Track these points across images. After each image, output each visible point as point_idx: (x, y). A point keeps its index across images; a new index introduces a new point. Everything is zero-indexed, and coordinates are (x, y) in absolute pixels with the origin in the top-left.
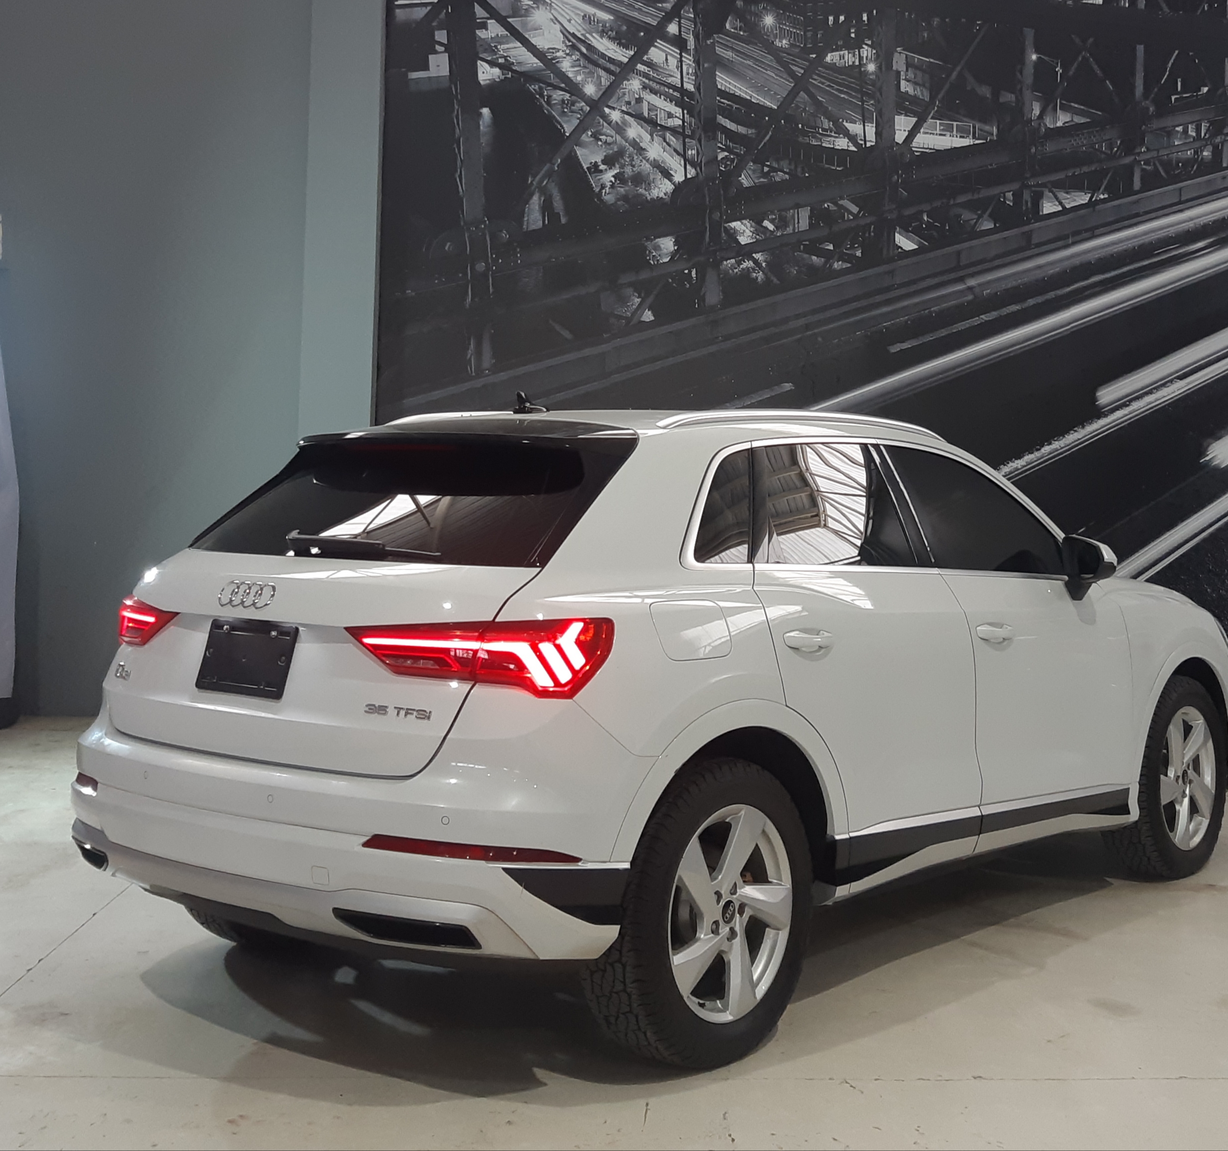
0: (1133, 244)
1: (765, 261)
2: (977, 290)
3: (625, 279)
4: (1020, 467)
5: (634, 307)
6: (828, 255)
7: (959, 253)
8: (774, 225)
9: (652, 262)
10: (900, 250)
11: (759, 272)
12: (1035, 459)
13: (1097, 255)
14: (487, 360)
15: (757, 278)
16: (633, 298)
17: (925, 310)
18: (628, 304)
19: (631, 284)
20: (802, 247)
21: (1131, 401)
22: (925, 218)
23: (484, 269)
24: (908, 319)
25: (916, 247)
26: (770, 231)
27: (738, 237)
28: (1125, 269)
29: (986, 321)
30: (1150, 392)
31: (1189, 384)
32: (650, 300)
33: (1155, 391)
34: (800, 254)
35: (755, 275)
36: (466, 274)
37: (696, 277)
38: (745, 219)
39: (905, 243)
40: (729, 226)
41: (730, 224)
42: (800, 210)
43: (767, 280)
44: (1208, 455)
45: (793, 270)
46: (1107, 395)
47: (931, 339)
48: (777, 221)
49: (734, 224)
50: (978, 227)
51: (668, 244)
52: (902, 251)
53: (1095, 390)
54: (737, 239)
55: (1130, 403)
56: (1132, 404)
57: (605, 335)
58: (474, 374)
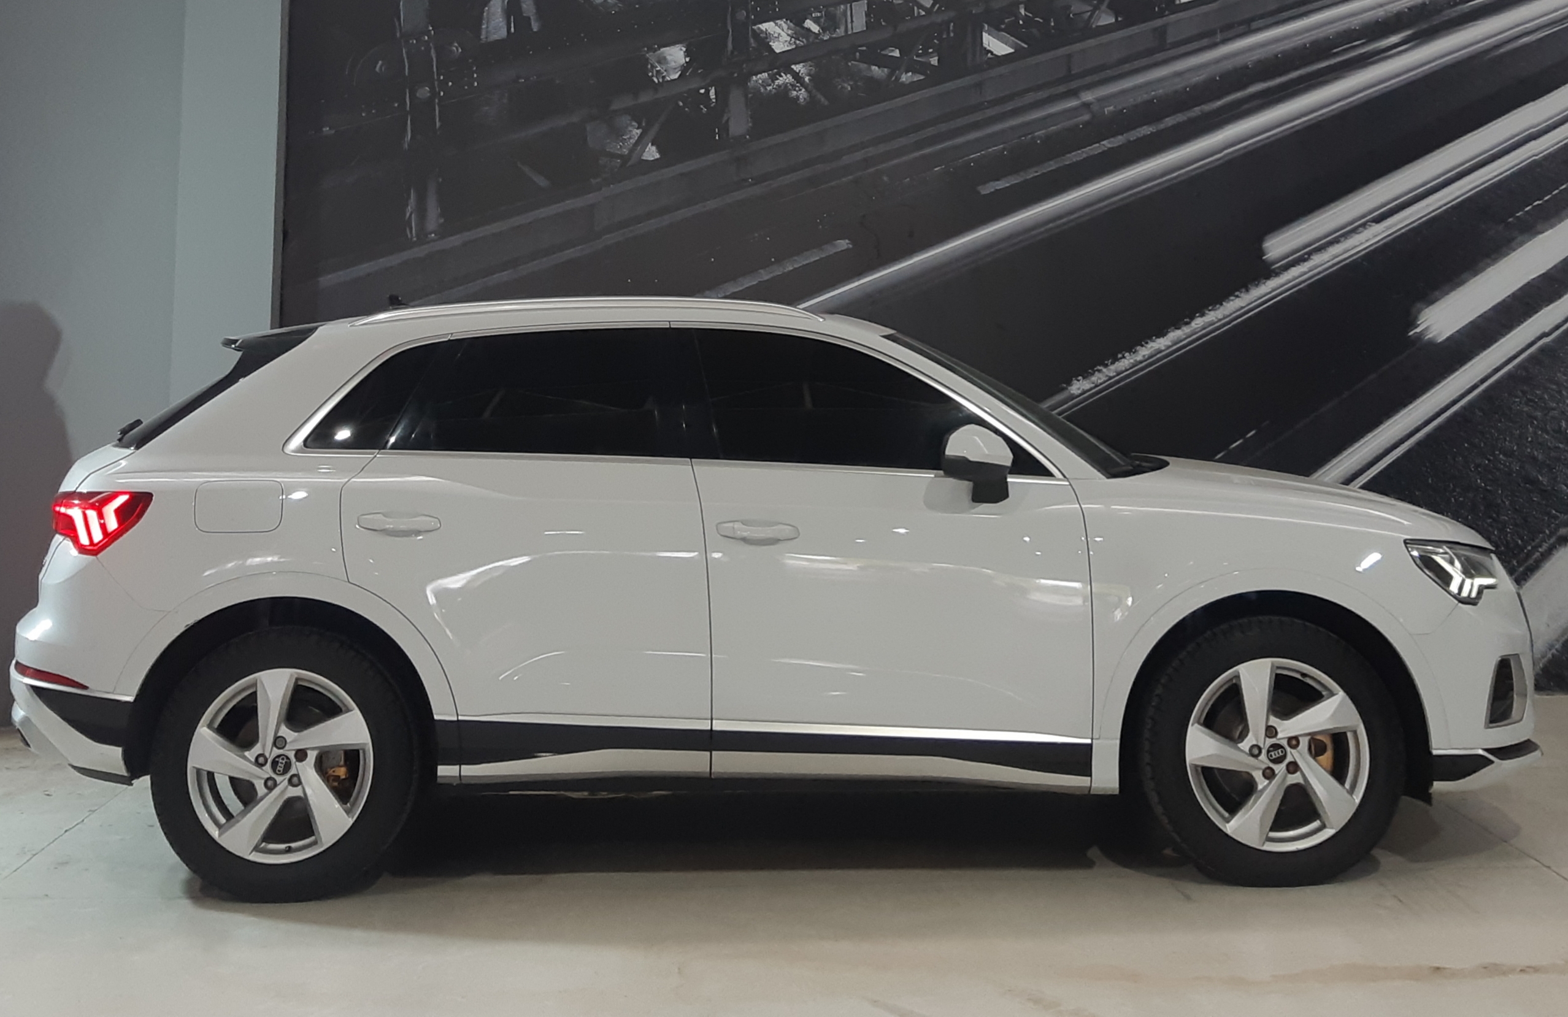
0: (1303, 41)
1: (809, 75)
2: (1095, 108)
3: (620, 103)
4: (1163, 348)
5: (632, 141)
6: (894, 66)
7: (1069, 56)
8: (819, 25)
9: (656, 80)
10: (989, 55)
11: (800, 90)
12: (1184, 337)
13: (1256, 56)
14: (433, 221)
15: (798, 97)
16: (630, 129)
17: (1025, 136)
18: (625, 137)
19: (627, 111)
20: (858, 54)
21: (1310, 254)
22: (1022, 11)
23: (429, 94)
24: (1004, 149)
25: (1012, 50)
26: (814, 33)
27: (771, 43)
28: (1294, 75)
29: (1110, 148)
30: (1336, 241)
31: (1388, 228)
32: (654, 130)
33: (1342, 239)
34: (855, 63)
35: (795, 93)
36: (403, 104)
37: (716, 98)
38: (781, 19)
39: (996, 45)
40: (759, 28)
41: (760, 26)
42: (853, 4)
43: (812, 100)
44: (1419, 325)
45: (846, 85)
46: (1277, 246)
47: (1036, 175)
48: (822, 20)
49: (764, 26)
50: (1093, 22)
51: (676, 55)
52: (991, 56)
53: (1260, 239)
54: (770, 46)
55: (1309, 256)
56: (1312, 257)
57: (593, 181)
58: (415, 239)
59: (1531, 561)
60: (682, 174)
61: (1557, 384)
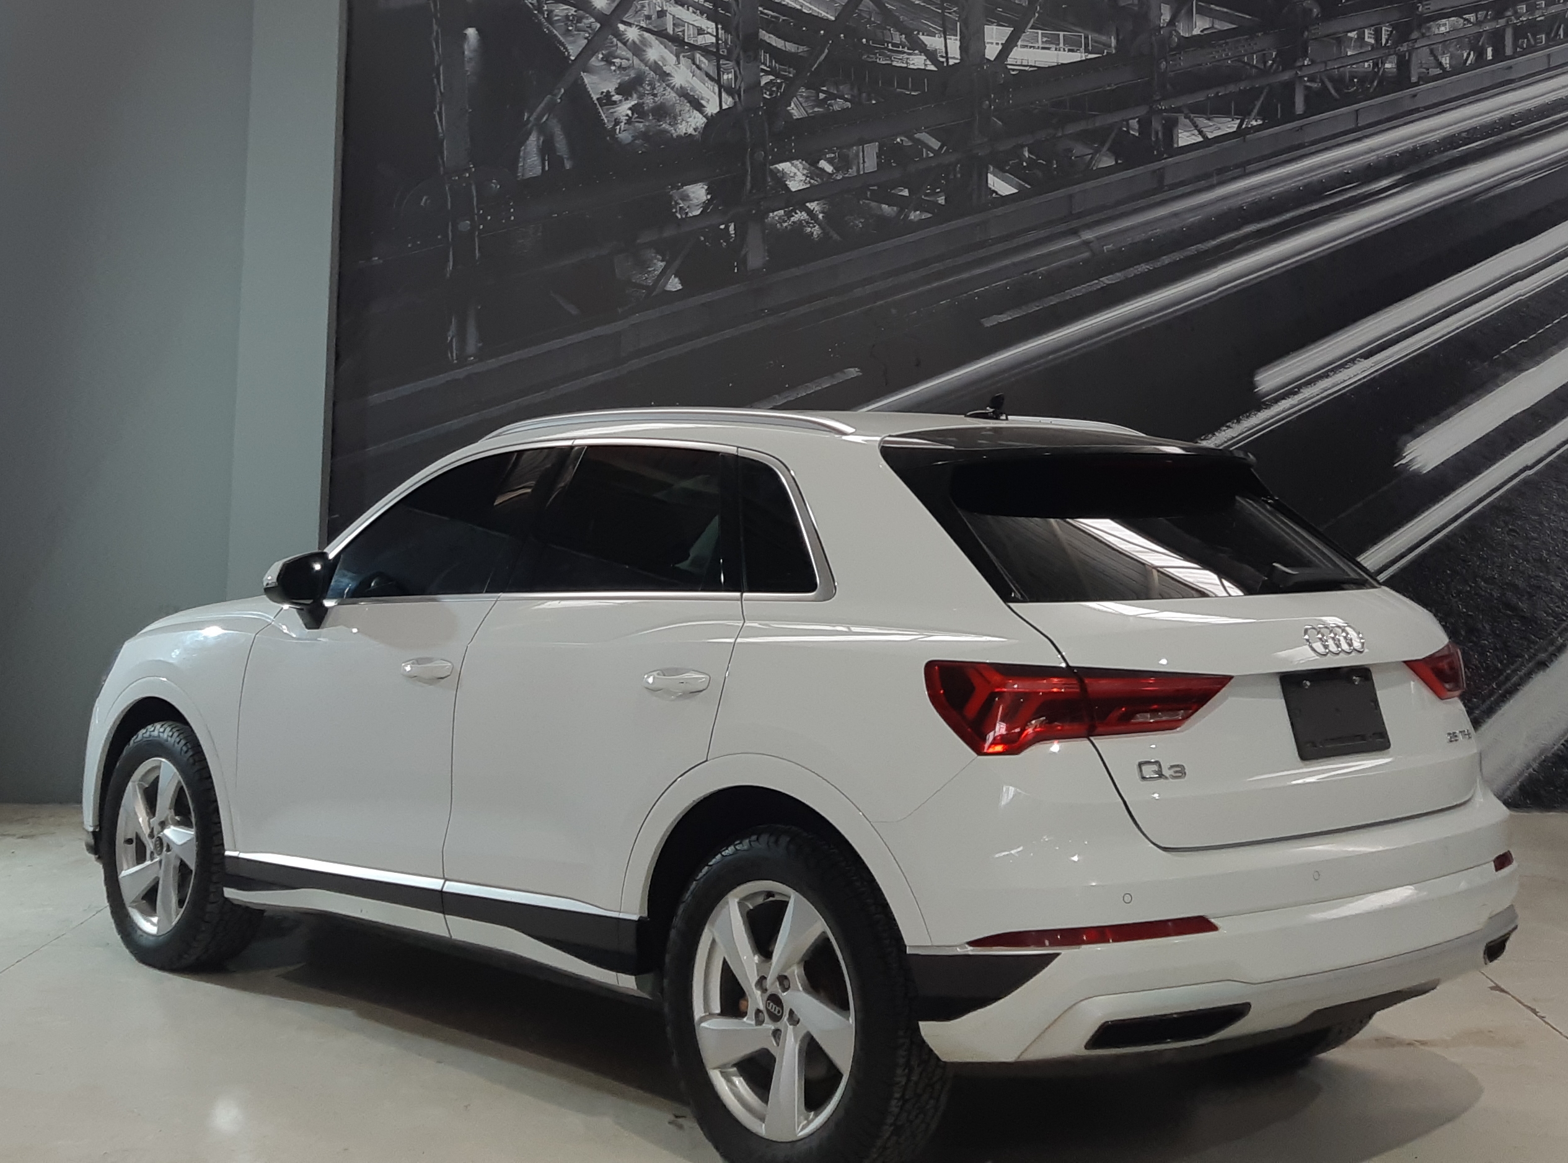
0: (1297, 183)
1: (823, 212)
2: (1095, 246)
3: (645, 237)
5: (657, 273)
6: (903, 204)
7: (1071, 196)
8: (833, 165)
9: (679, 216)
10: (994, 195)
11: (814, 226)
13: (1250, 198)
14: (472, 345)
15: (812, 233)
16: (655, 261)
17: (1028, 272)
18: (650, 269)
19: (652, 245)
21: (1300, 387)
22: (1027, 154)
23: (469, 228)
24: (1007, 284)
25: (1016, 191)
26: (828, 173)
27: (787, 182)
28: (1288, 215)
29: (1109, 285)
30: (1326, 375)
31: (1376, 364)
32: (677, 263)
33: (1331, 374)
34: (867, 201)
35: (809, 229)
36: (446, 236)
37: (735, 234)
38: (797, 159)
39: (1001, 186)
40: (776, 168)
41: (777, 166)
42: (865, 146)
43: (825, 236)
44: (1405, 457)
45: (857, 222)
46: (1268, 379)
47: (1038, 309)
48: (836, 161)
49: (781, 166)
50: (1094, 165)
51: (698, 193)
52: (996, 196)
53: (1252, 374)
54: (786, 185)
55: (1299, 390)
56: (1302, 390)
57: (620, 310)
58: (455, 362)
59: (1509, 684)
60: (703, 305)
61: (1540, 515)
